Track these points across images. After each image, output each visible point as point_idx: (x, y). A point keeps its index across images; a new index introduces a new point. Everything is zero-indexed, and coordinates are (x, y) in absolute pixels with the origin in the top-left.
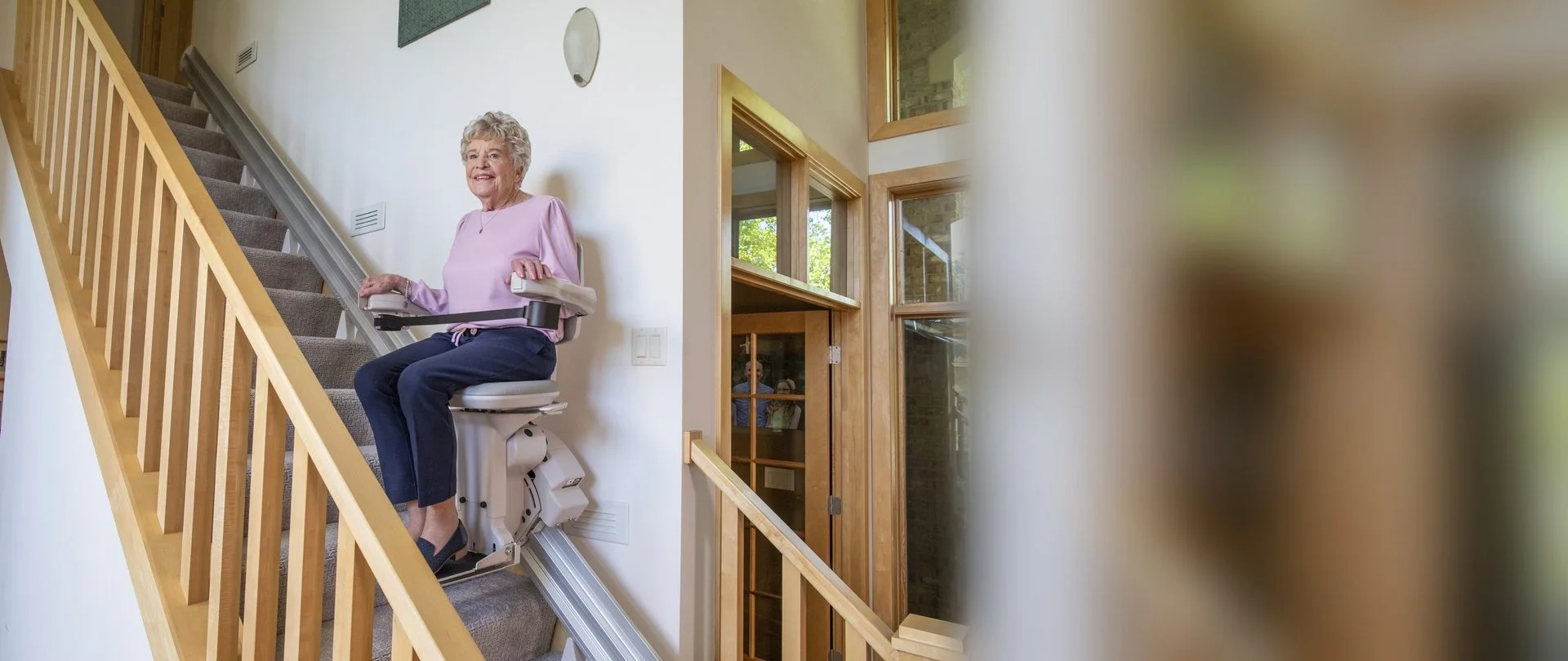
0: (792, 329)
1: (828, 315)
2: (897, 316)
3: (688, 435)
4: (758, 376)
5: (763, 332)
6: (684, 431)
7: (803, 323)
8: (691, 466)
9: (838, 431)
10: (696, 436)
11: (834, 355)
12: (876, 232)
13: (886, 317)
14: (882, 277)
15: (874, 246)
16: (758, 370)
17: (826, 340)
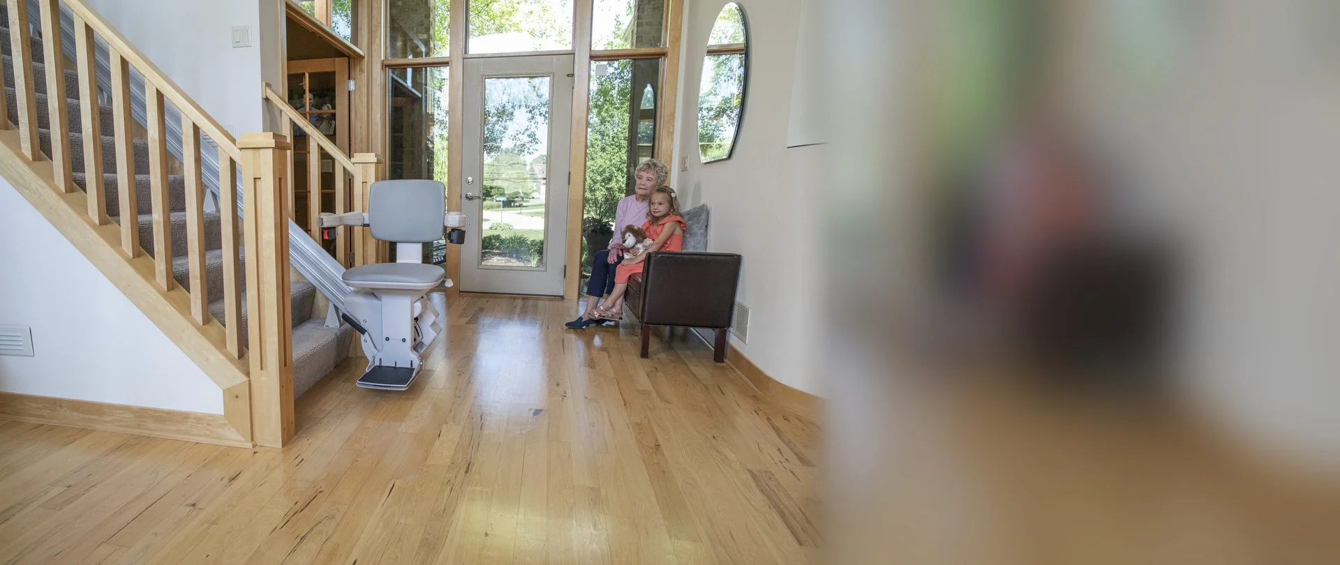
0: (329, 69)
1: (347, 60)
2: (386, 66)
3: (264, 84)
4: (310, 103)
5: (312, 71)
6: (262, 81)
7: (334, 63)
8: (267, 100)
9: (353, 130)
10: (268, 85)
11: (352, 85)
12: (375, 12)
13: (379, 66)
14: (377, 40)
15: (374, 23)
16: (310, 99)
17: (347, 76)
